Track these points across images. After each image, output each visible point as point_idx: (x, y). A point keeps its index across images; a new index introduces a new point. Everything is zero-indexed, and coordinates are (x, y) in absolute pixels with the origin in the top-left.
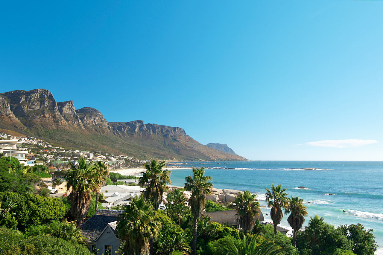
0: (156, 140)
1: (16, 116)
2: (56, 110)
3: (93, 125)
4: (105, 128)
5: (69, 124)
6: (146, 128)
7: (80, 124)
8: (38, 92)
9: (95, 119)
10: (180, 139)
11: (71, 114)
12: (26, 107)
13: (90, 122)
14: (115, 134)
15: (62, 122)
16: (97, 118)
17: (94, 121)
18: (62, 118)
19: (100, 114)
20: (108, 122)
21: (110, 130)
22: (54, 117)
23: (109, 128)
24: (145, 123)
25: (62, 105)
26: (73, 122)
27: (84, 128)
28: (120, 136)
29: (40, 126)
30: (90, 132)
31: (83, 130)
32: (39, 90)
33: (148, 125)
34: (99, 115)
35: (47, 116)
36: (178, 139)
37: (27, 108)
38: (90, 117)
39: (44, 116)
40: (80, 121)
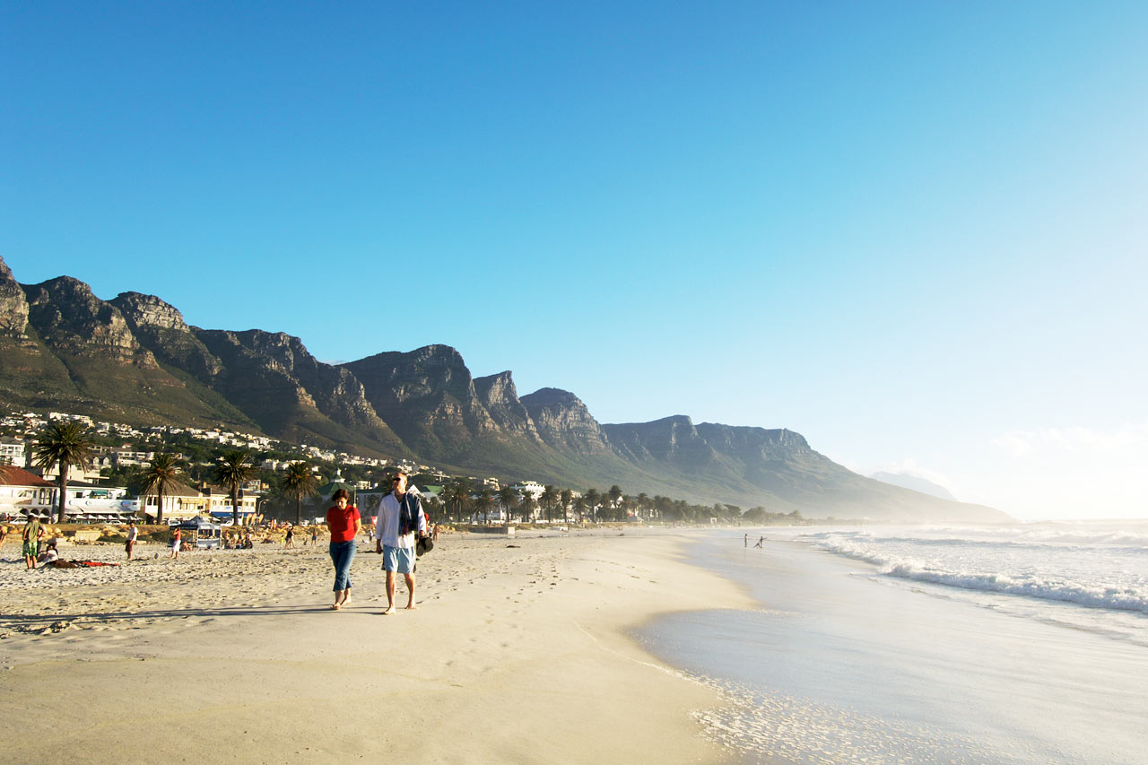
0: (726, 468)
1: (378, 415)
2: (471, 395)
3: (562, 431)
4: (593, 438)
5: (502, 429)
6: (696, 434)
7: (531, 428)
8: (430, 352)
9: (566, 415)
10: (793, 460)
11: (507, 405)
12: (402, 391)
13: (554, 423)
14: (617, 454)
15: (487, 425)
16: (571, 413)
17: (565, 423)
18: (486, 413)
19: (578, 402)
20: (602, 422)
21: (604, 441)
22: (466, 410)
23: (602, 438)
24: (695, 421)
25: (485, 383)
26: (512, 424)
27: (540, 440)
28: (631, 459)
29: (434, 436)
30: (555, 448)
31: (538, 444)
32: (431, 348)
33: (704, 428)
34: (577, 404)
35: (450, 411)
36: (788, 462)
37: (404, 393)
38: (555, 414)
39: (443, 412)
40: (529, 422)
